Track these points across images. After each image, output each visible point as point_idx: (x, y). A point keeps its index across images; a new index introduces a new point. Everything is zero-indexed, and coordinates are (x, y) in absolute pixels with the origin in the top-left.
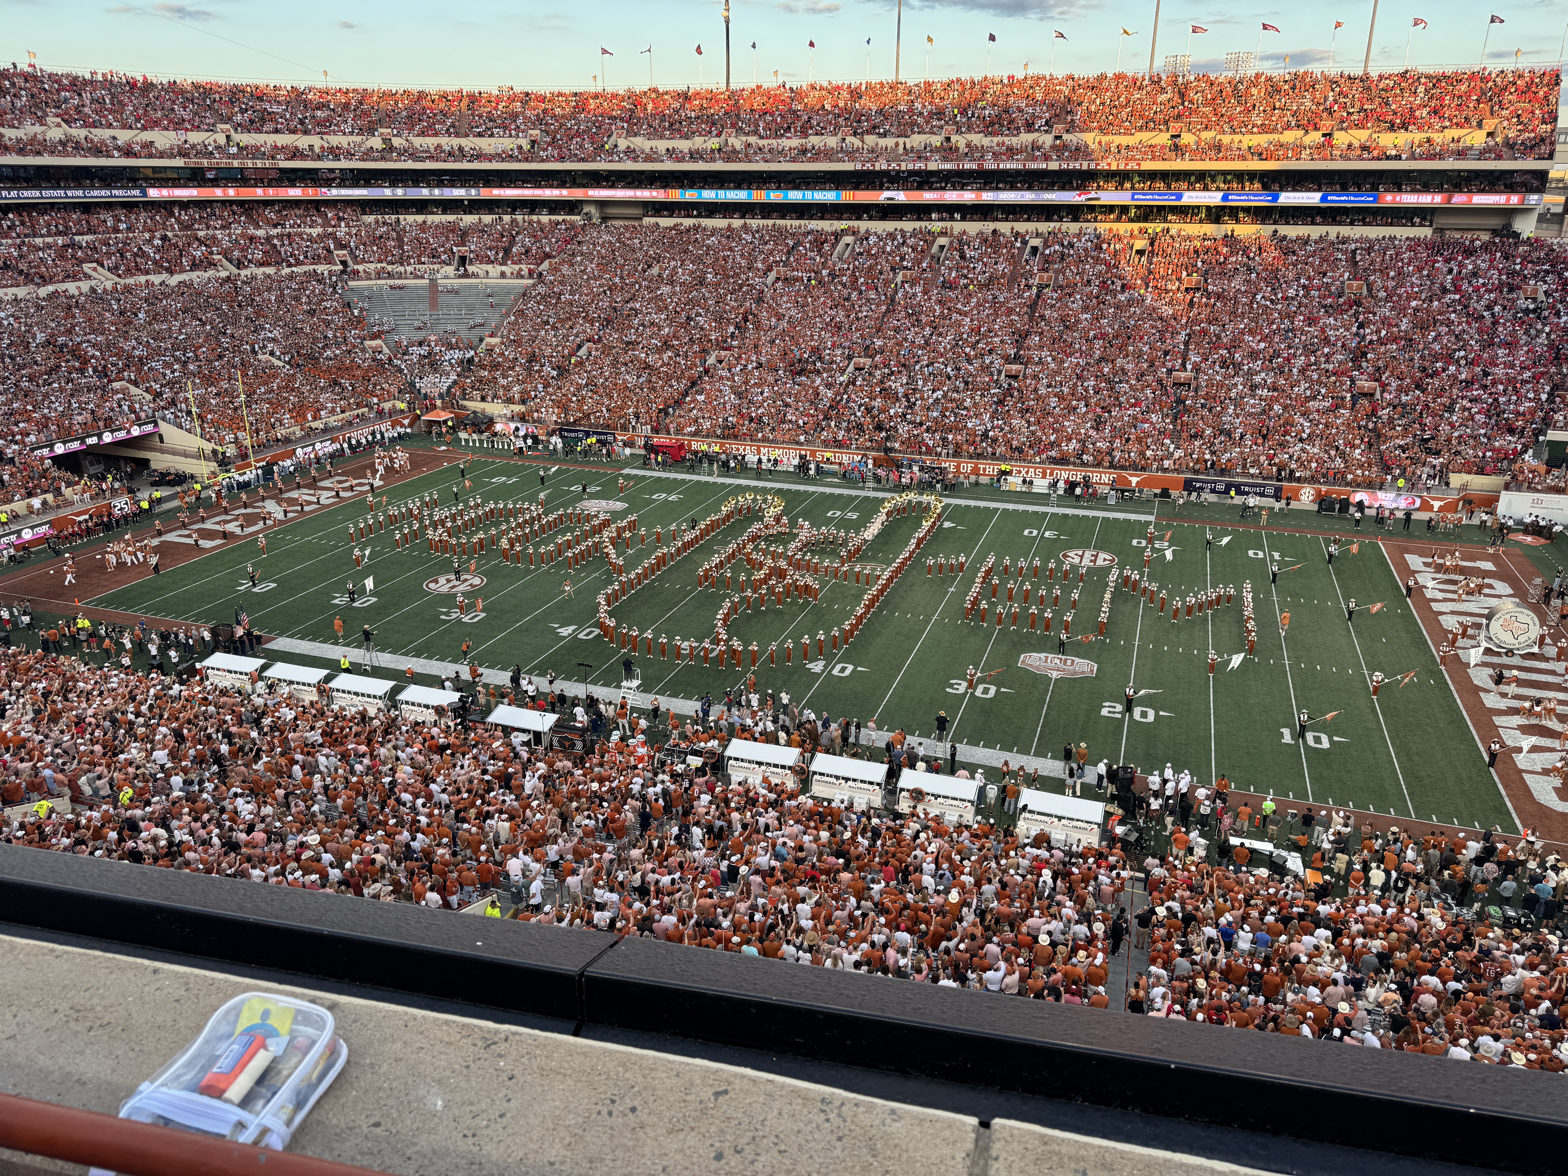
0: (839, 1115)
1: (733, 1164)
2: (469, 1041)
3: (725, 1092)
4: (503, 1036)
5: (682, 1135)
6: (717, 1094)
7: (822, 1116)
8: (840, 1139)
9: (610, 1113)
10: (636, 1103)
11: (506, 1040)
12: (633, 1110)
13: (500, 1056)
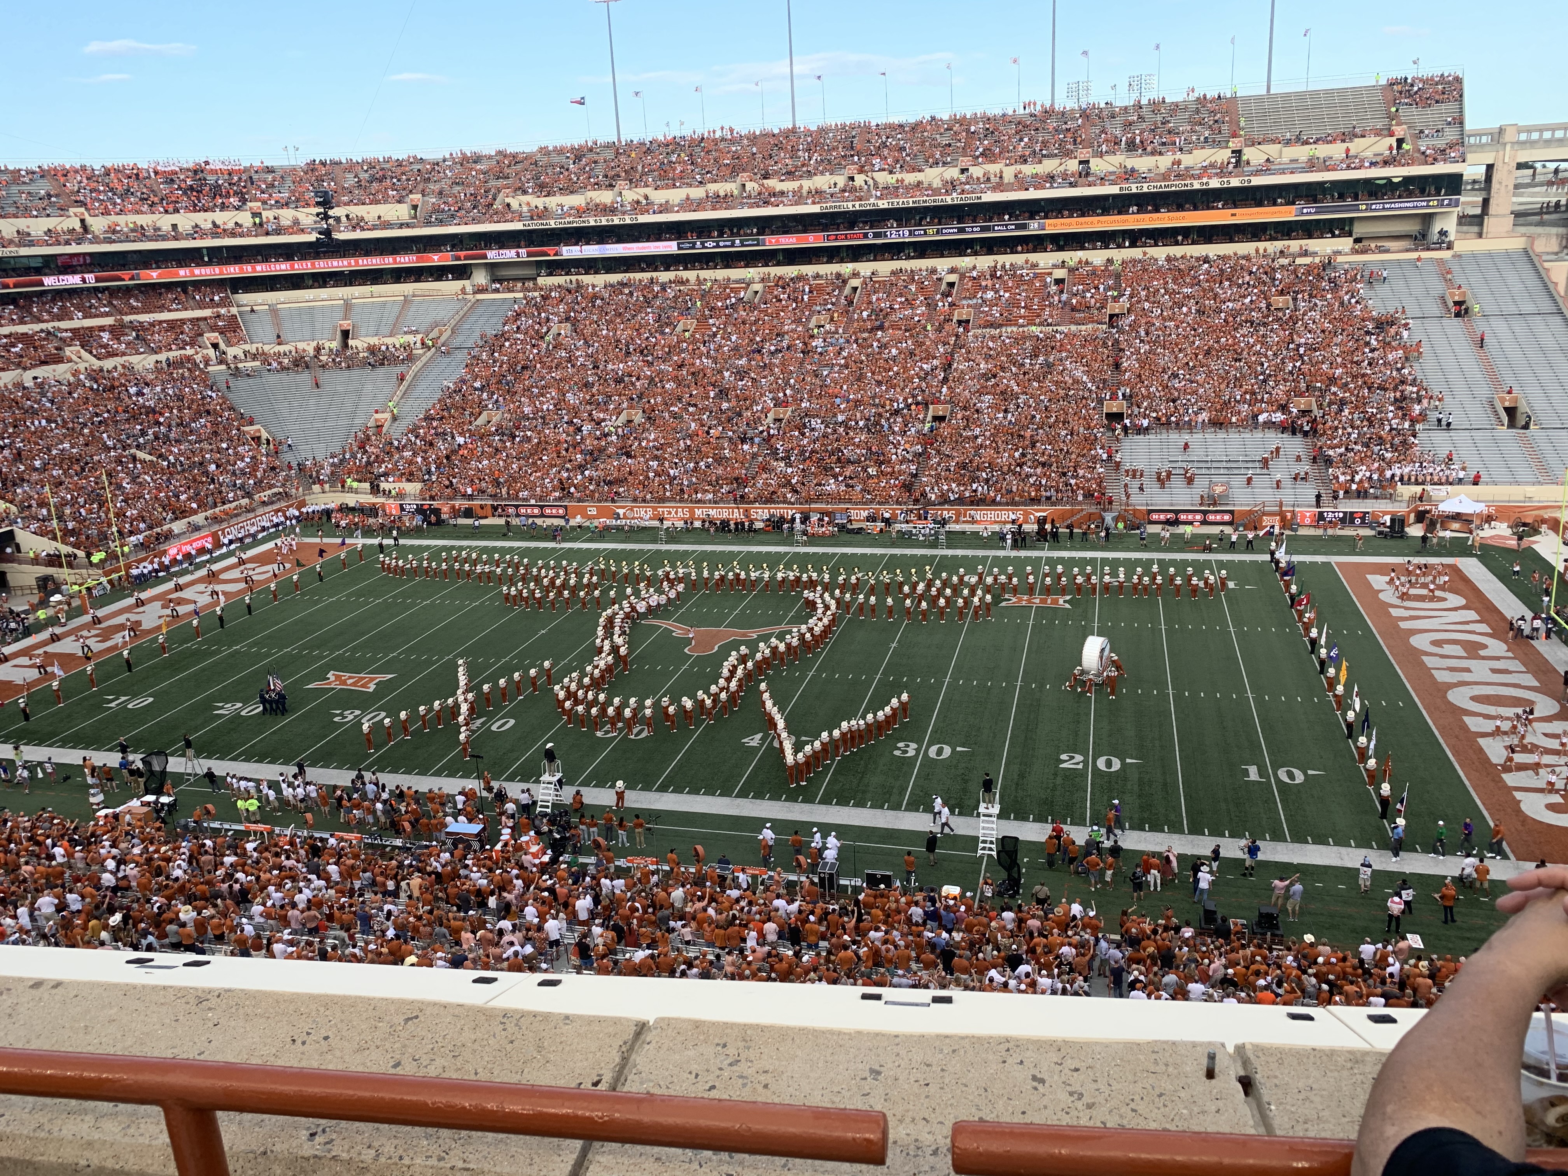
0: (517, 1025)
1: (407, 1069)
2: (183, 1000)
3: (417, 1017)
4: (216, 994)
5: (367, 1052)
6: (408, 1020)
7: (502, 1026)
8: (512, 1042)
9: (304, 1043)
10: (330, 1034)
11: (219, 996)
12: (326, 1038)
13: (210, 1009)
